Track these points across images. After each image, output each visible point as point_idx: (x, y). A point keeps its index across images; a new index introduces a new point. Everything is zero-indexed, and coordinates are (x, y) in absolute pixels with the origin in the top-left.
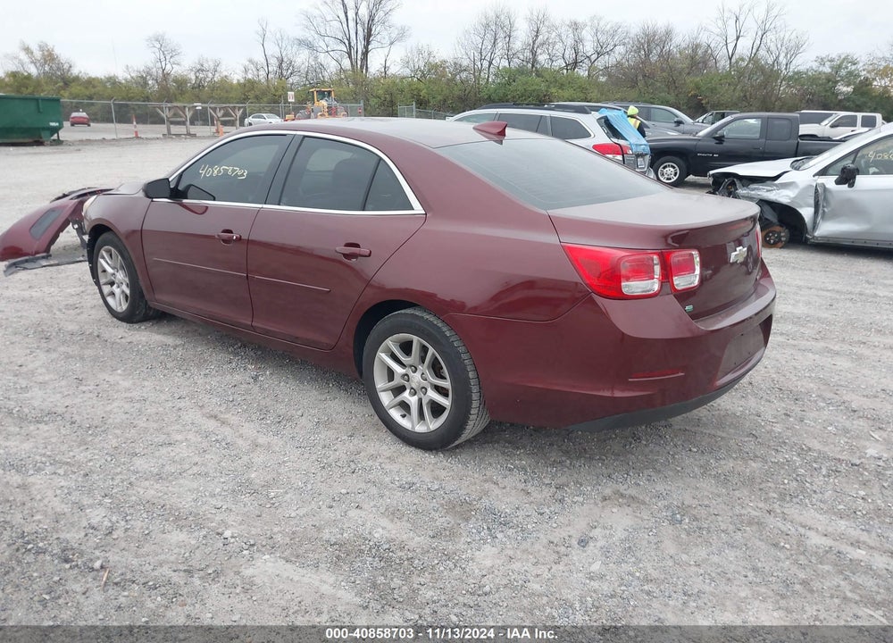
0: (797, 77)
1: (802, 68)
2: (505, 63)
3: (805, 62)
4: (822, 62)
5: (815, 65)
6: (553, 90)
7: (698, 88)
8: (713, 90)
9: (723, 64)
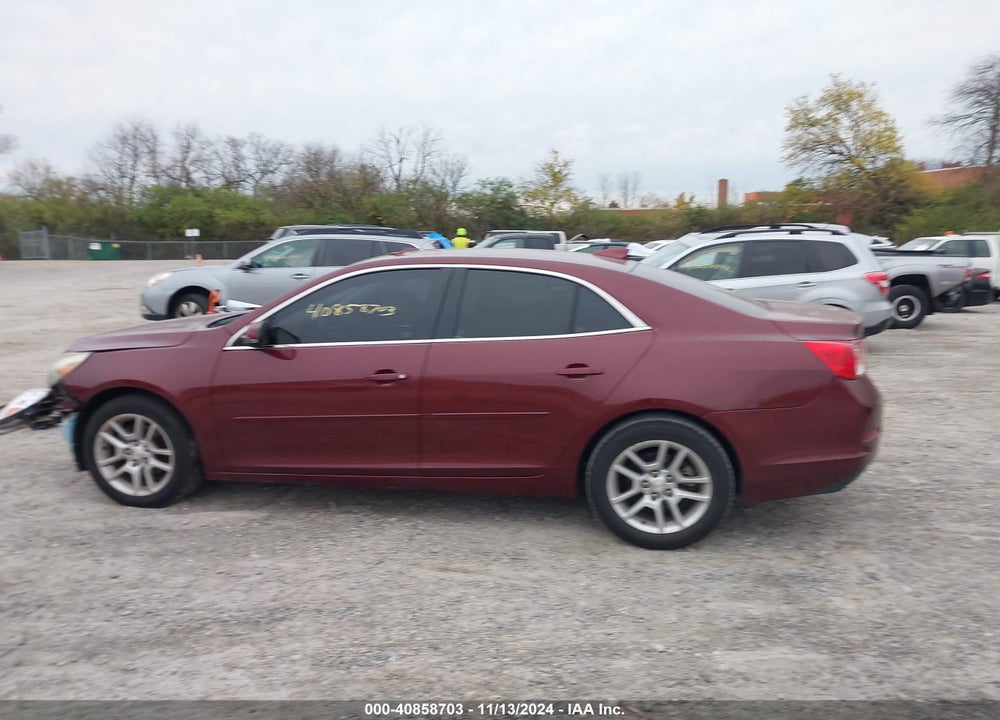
0: (464, 200)
1: (468, 190)
2: (152, 182)
3: (469, 184)
4: (484, 184)
5: (478, 188)
6: (219, 211)
7: (376, 208)
8: (390, 210)
9: (390, 184)
